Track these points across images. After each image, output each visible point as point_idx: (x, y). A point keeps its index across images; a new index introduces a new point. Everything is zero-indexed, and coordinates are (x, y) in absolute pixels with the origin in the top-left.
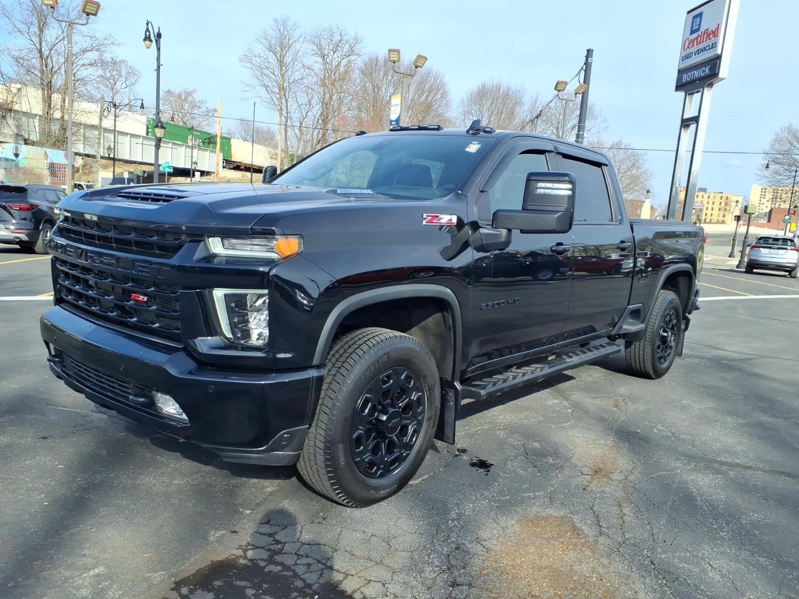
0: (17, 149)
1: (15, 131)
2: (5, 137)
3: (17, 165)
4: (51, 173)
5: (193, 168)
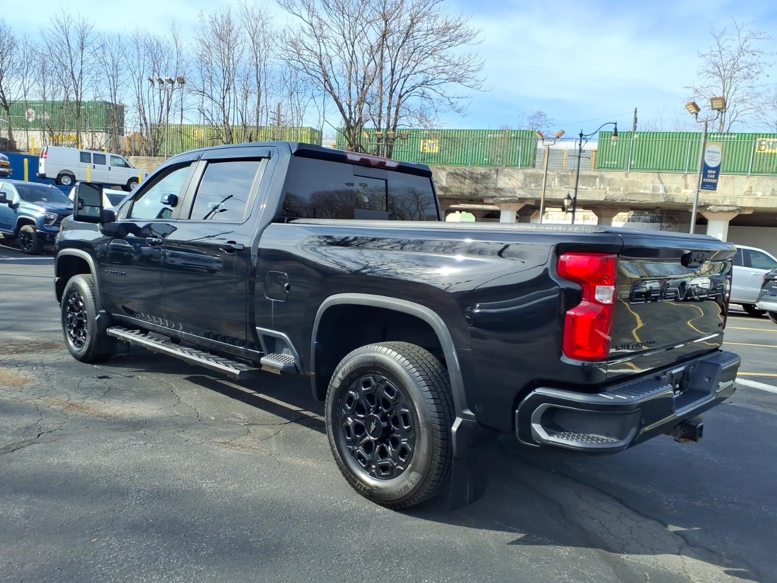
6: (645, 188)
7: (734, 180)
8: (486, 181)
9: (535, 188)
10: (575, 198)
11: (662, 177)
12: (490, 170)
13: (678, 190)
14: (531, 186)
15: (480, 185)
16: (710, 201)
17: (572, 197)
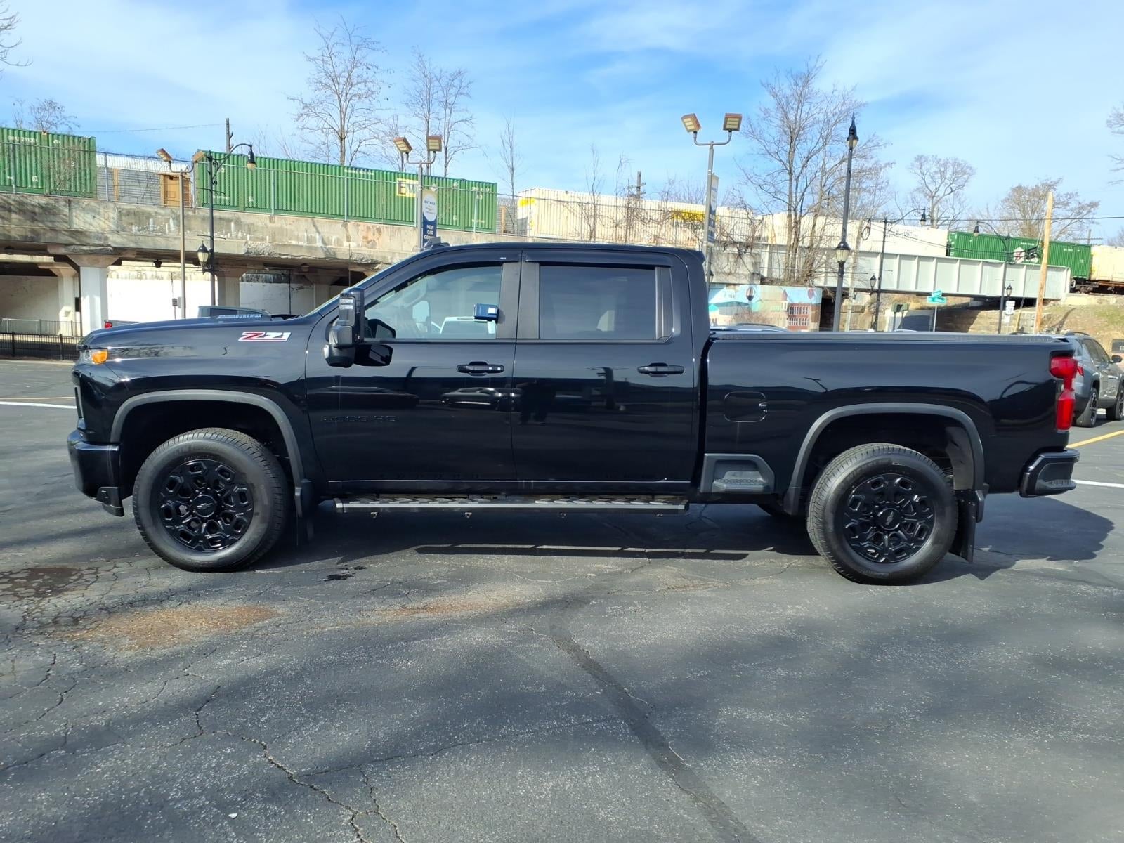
0: (751, 290)
1: (751, 269)
2: (739, 278)
3: (749, 310)
4: (789, 316)
5: (1005, 295)
6: (298, 239)
7: (400, 232)
8: (52, 218)
9: (138, 233)
10: (212, 250)
11: (318, 225)
12: (57, 201)
13: (339, 242)
14: (131, 230)
15: (41, 225)
16: (377, 257)
17: (209, 248)
